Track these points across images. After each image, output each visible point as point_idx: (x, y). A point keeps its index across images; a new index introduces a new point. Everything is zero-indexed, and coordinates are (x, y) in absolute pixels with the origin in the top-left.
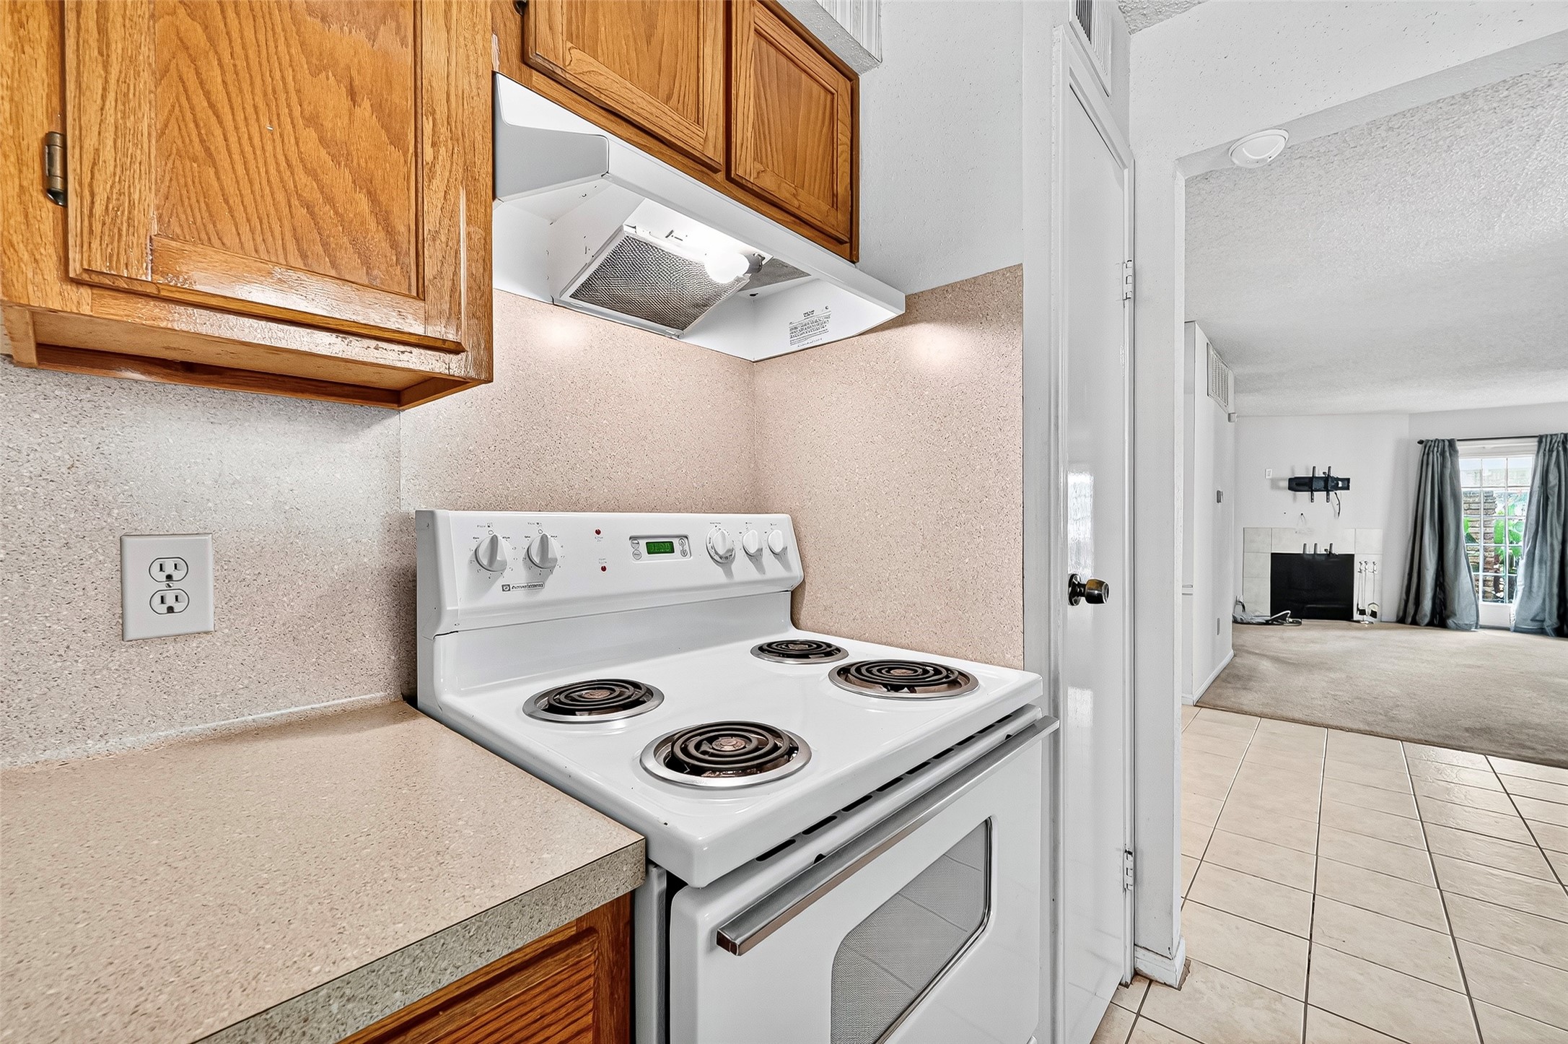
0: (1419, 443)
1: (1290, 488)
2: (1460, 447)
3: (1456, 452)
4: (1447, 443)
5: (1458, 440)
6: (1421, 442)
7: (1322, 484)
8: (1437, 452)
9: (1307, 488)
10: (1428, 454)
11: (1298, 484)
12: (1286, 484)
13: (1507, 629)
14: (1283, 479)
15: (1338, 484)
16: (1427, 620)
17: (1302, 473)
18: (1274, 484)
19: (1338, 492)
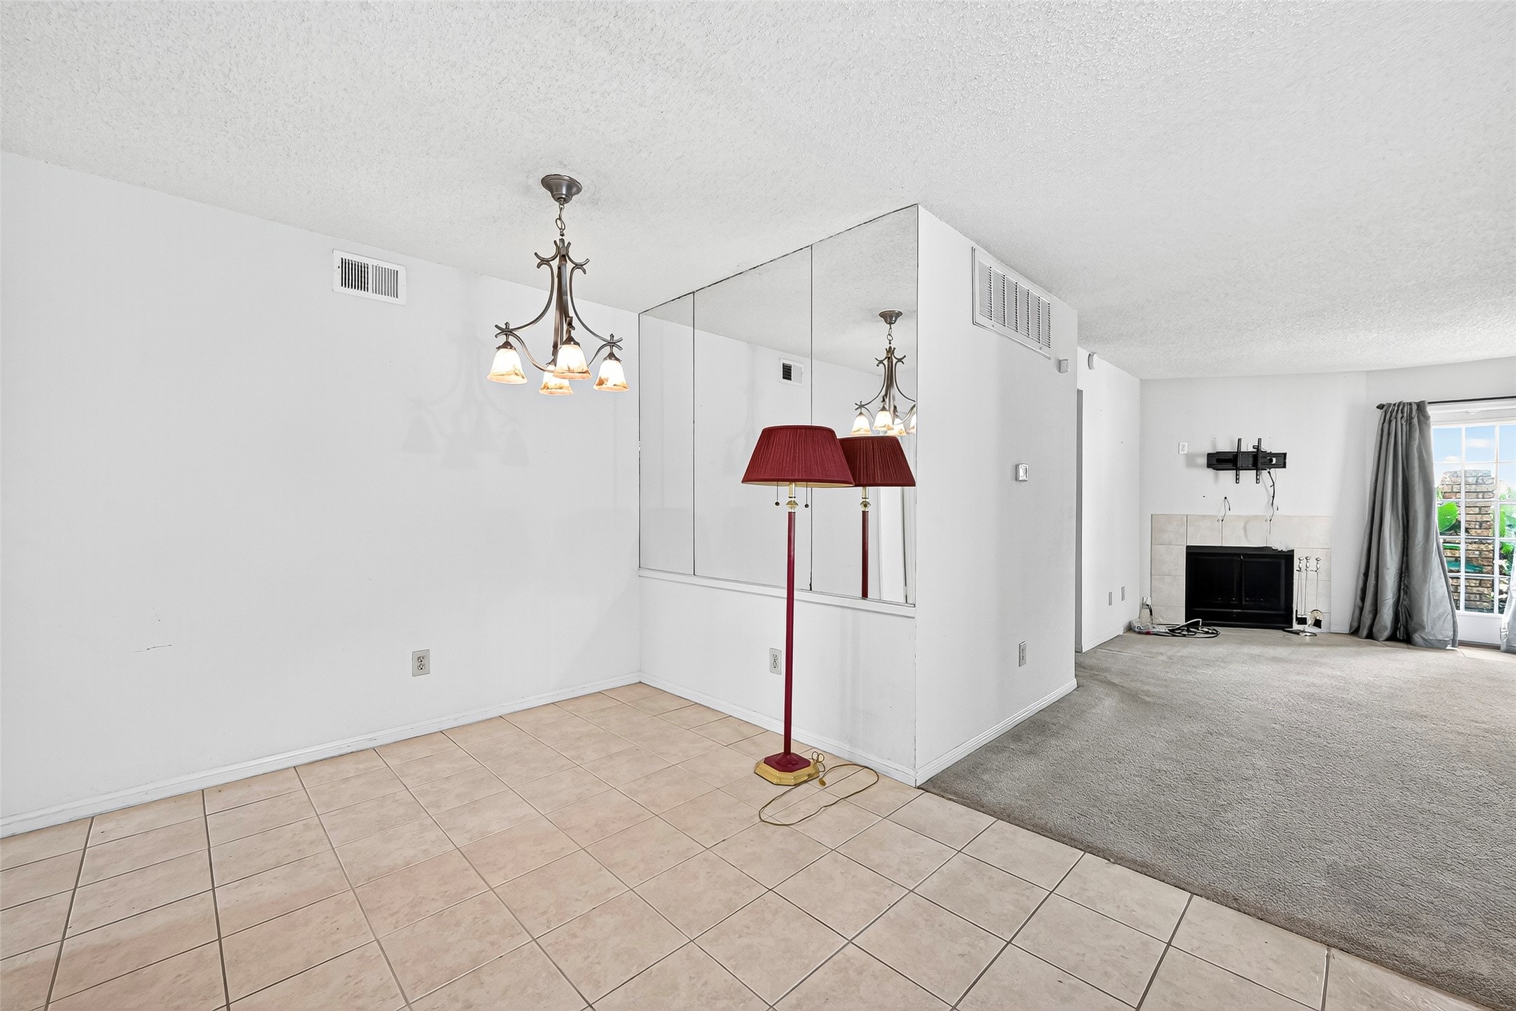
0: (1378, 407)
1: (1209, 465)
2: (1430, 410)
3: (1427, 418)
4: (1415, 407)
5: (1429, 403)
6: (1380, 407)
7: (1251, 461)
8: (1402, 418)
9: (1230, 466)
10: (1390, 421)
11: (1219, 461)
12: (1204, 461)
13: (1496, 648)
14: (1200, 455)
15: (1271, 460)
16: (1387, 633)
17: (1226, 446)
18: (1190, 460)
19: (1272, 470)
